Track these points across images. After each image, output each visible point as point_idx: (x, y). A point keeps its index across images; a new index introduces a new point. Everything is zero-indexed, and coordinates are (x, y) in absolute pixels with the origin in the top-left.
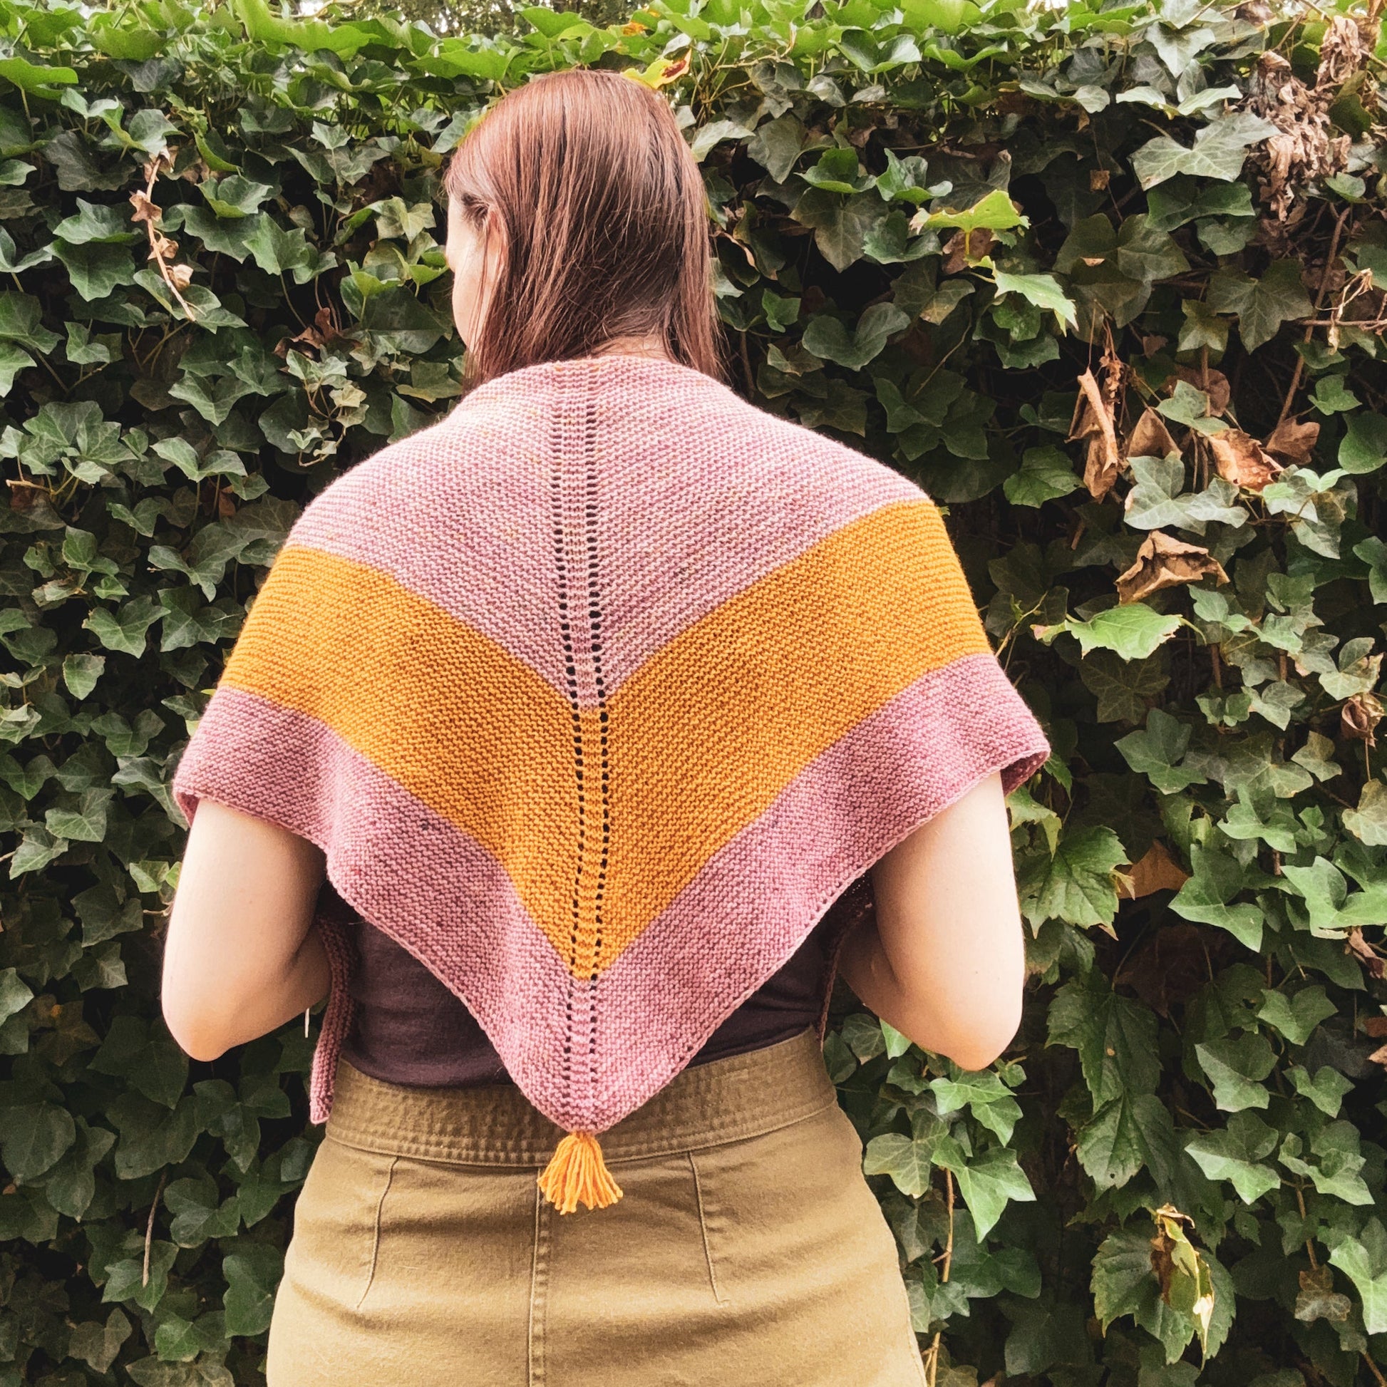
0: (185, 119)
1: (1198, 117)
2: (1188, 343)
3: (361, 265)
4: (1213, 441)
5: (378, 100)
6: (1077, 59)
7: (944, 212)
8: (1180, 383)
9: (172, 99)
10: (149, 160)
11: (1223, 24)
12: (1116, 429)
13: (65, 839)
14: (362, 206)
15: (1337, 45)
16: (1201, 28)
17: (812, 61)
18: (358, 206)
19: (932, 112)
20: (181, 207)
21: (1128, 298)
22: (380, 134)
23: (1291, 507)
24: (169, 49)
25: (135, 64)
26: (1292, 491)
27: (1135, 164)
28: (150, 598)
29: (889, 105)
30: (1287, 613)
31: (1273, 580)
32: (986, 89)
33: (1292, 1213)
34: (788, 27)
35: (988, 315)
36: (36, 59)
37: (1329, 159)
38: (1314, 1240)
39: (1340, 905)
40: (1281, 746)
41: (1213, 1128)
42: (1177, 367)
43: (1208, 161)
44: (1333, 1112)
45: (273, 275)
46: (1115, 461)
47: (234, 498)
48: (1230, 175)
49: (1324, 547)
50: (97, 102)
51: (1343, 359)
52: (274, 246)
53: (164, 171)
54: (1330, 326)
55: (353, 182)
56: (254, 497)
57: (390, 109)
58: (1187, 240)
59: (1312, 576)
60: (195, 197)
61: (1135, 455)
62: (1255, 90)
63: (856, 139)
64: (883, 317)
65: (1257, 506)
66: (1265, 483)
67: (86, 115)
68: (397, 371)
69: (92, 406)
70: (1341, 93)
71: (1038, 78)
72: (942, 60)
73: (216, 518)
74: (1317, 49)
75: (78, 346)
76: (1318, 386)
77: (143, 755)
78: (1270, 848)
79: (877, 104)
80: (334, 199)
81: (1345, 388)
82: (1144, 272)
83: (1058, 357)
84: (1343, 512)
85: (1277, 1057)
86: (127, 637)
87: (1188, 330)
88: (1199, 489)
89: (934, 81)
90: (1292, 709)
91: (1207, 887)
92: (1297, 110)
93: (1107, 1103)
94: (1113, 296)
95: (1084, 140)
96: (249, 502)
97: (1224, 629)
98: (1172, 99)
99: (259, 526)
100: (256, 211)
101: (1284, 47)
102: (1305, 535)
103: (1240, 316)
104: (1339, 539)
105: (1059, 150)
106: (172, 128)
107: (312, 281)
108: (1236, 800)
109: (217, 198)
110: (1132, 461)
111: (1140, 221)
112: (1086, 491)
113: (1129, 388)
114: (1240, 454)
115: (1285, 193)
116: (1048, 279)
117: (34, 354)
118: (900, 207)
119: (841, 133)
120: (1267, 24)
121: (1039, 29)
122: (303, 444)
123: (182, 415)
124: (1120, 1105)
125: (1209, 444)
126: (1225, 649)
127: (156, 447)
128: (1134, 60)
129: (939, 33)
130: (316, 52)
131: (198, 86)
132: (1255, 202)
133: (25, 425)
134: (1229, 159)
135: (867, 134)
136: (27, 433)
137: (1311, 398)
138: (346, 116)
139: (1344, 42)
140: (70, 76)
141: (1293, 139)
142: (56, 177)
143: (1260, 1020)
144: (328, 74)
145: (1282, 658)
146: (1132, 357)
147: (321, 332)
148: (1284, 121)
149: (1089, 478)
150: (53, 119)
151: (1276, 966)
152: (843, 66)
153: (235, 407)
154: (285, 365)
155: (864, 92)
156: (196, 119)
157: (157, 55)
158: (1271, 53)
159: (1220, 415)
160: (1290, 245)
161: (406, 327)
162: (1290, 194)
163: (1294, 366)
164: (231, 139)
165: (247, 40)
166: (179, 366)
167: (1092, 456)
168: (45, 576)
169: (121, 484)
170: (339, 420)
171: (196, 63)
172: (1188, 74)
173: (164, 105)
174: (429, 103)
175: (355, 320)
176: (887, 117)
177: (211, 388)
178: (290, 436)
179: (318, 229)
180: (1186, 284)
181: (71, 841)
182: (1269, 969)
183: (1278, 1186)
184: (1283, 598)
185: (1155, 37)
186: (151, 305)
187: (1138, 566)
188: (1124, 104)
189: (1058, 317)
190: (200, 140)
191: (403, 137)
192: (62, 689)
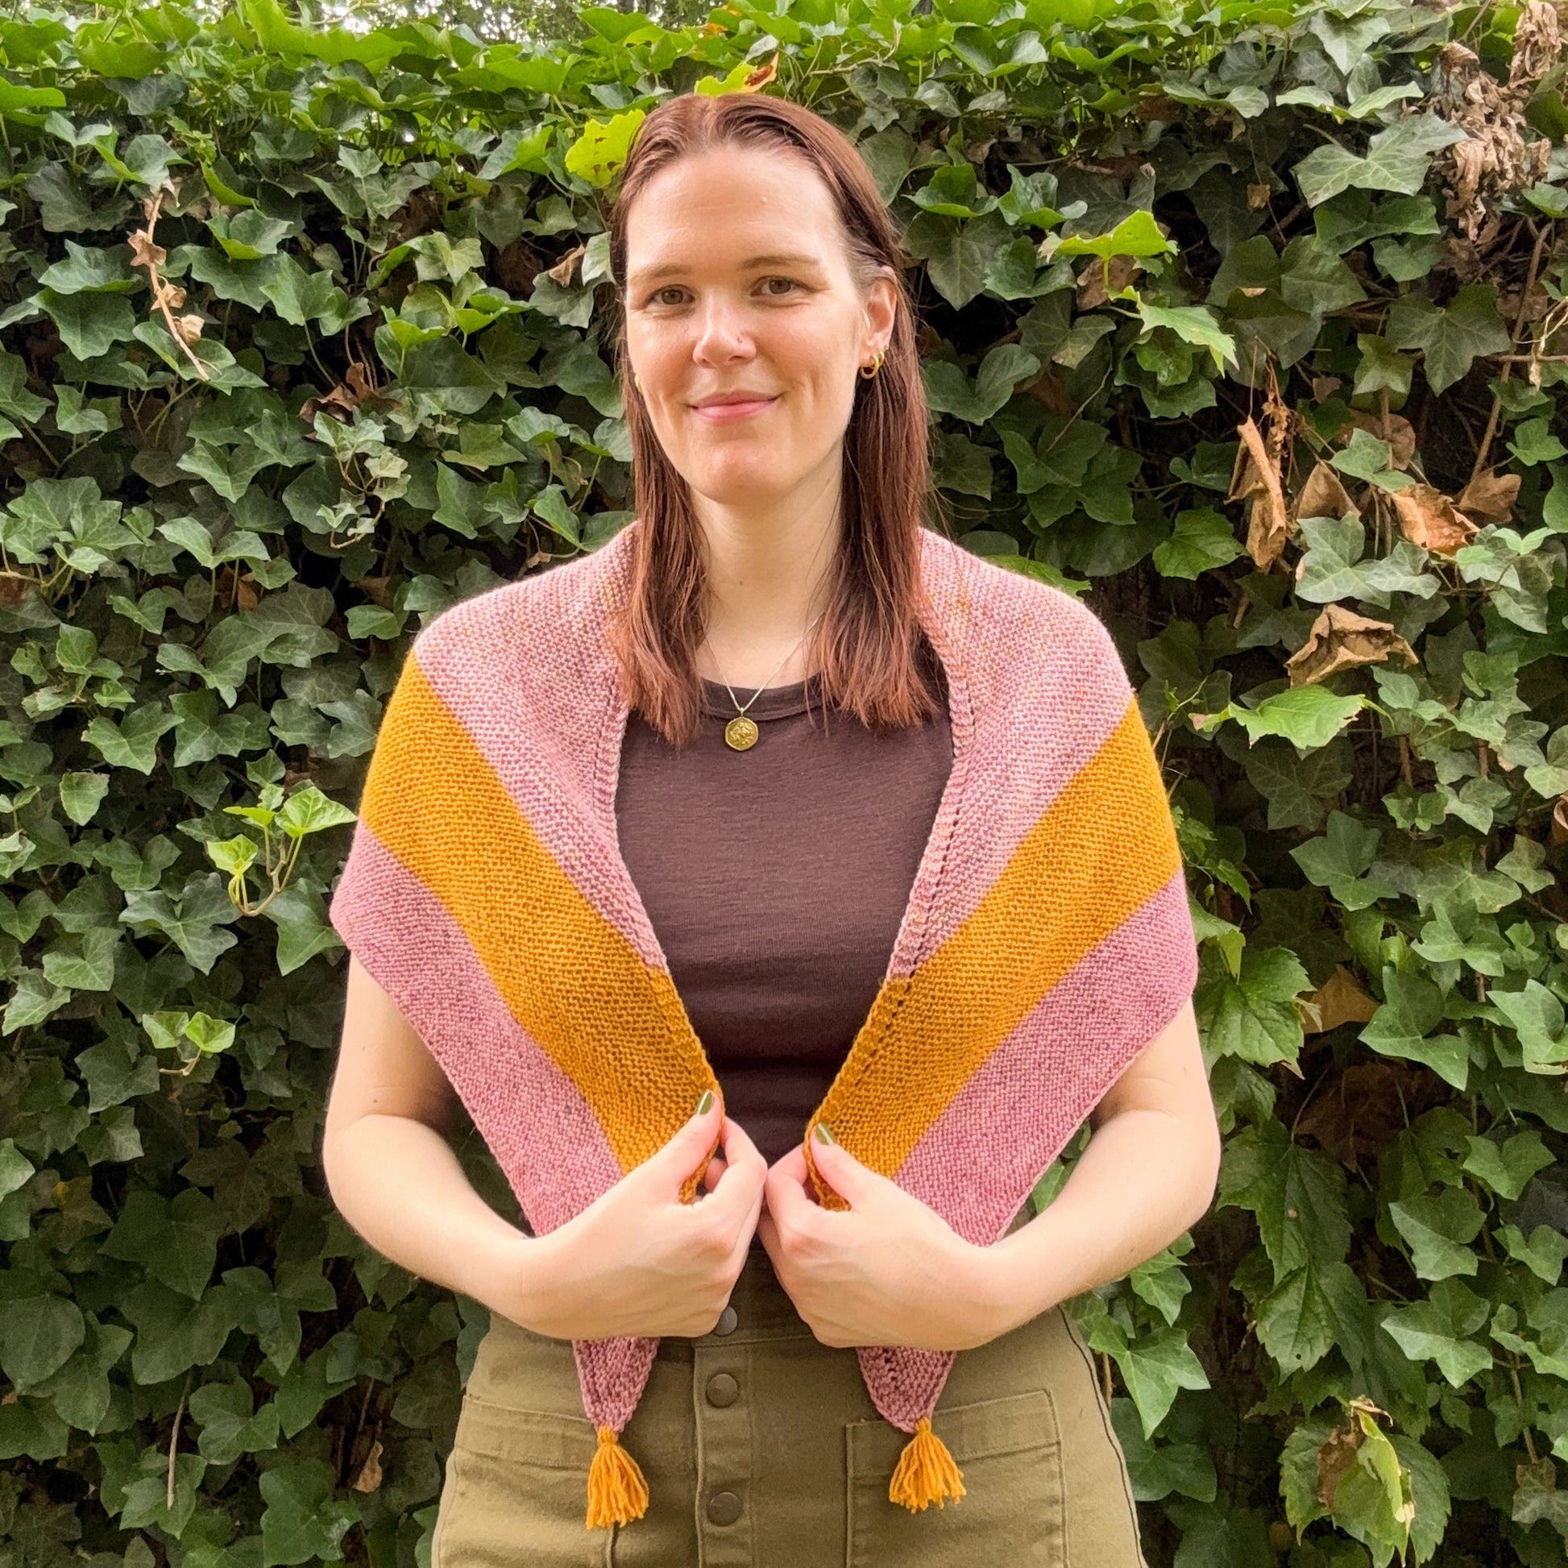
0: (190, 145)
1: (1371, 121)
2: (1366, 384)
3: (398, 312)
4: (1397, 498)
5: (414, 118)
6: (1230, 56)
7: (1078, 237)
8: (1357, 431)
9: (174, 122)
10: (149, 195)
11: (1399, 11)
12: (1283, 487)
13: (66, 988)
14: (398, 243)
15: (1532, 33)
16: (1374, 16)
17: (921, 64)
18: (394, 243)
19: (1061, 121)
20: (186, 248)
21: (1293, 334)
22: (417, 158)
23: (1490, 573)
24: (169, 64)
25: (130, 82)
26: (1490, 554)
27: (1300, 178)
28: (159, 705)
29: (1011, 113)
30: (1488, 697)
31: (1471, 659)
32: (1123, 92)
33: (1507, 1398)
34: (892, 25)
35: (1131, 355)
36: (15, 78)
37: (1526, 167)
38: (1533, 1429)
39: (1556, 1037)
40: (1483, 852)
41: (1412, 1300)
42: (1354, 413)
43: (1385, 172)
44: (1552, 1278)
45: (296, 326)
46: (1283, 524)
47: (256, 587)
48: (1410, 188)
49: (1528, 619)
50: (87, 128)
51: (1546, 400)
52: (297, 292)
53: (167, 207)
54: (1531, 362)
55: (387, 216)
56: (278, 585)
57: (429, 129)
58: (1362, 262)
59: (1515, 654)
60: (203, 237)
61: (1306, 516)
62: (1438, 88)
63: (974, 155)
64: (1007, 362)
65: (1449, 573)
66: (1458, 546)
67: (75, 143)
68: (443, 435)
69: (89, 483)
70: (1538, 90)
71: (1186, 80)
72: (1073, 60)
73: (235, 609)
74: (1509, 39)
75: (71, 413)
76: (1518, 432)
77: (156, 888)
78: (1472, 971)
79: (997, 113)
80: (366, 234)
81: (1550, 433)
82: (1312, 305)
83: (1215, 404)
84: (1550, 579)
85: (1485, 1216)
86: (133, 751)
87: (1367, 369)
88: (1381, 555)
89: (1062, 85)
90: (1495, 810)
91: (1402, 1015)
92: (1487, 110)
93: (1290, 1272)
94: (1276, 331)
95: (1239, 151)
96: (272, 591)
97: (1414, 718)
98: (1342, 100)
99: (286, 619)
100: (275, 252)
101: (1470, 36)
102: (1506, 606)
103: (1426, 352)
104: (1546, 610)
105: (1211, 163)
106: (175, 157)
107: (342, 332)
108: (1431, 917)
109: (229, 236)
110: (1304, 523)
111: (1306, 244)
112: (1250, 559)
113: (1296, 438)
114: (1428, 513)
115: (1475, 207)
116: (1201, 312)
117: (18, 423)
118: (1026, 232)
119: (956, 147)
120: (1450, 10)
121: (1185, 22)
122: (335, 522)
123: (193, 491)
124: (1305, 1275)
125: (1393, 503)
126: (1415, 741)
127: (163, 529)
128: (1296, 55)
129: (1069, 29)
130: (342, 65)
131: (204, 106)
132: (1440, 219)
133: (9, 506)
134: (1409, 169)
135: (986, 148)
136: (13, 515)
137: (1510, 446)
138: (378, 139)
139: (1540, 30)
140: (54, 97)
141: (1482, 144)
142: (39, 216)
143: (1465, 1172)
144: (357, 90)
145: (1482, 750)
146: (1300, 402)
147: (353, 391)
148: (1472, 123)
149: (1253, 545)
150: (35, 149)
151: (1482, 1110)
152: (956, 69)
153: (254, 480)
154: (312, 430)
155: (981, 98)
156: (202, 145)
157: (156, 71)
158: (1456, 45)
159: (1404, 468)
160: (1482, 268)
161: (453, 384)
162: (1482, 209)
163: (1490, 409)
164: (244, 168)
165: (260, 52)
166: (189, 434)
167: (1255, 519)
168: (36, 681)
169: (124, 573)
170: (376, 493)
171: (202, 79)
172: (1359, 71)
173: (165, 130)
174: (475, 121)
175: (393, 376)
176: (1009, 128)
177: (227, 457)
178: (320, 513)
179: (348, 271)
180: (1361, 315)
181: (73, 991)
182: (1474, 1114)
183: (1490, 1367)
184: (1482, 679)
185: (1319, 28)
186: (156, 365)
187: (1312, 646)
188: (1285, 106)
189: (1214, 355)
190: (207, 171)
191: (445, 162)
192: (59, 813)
